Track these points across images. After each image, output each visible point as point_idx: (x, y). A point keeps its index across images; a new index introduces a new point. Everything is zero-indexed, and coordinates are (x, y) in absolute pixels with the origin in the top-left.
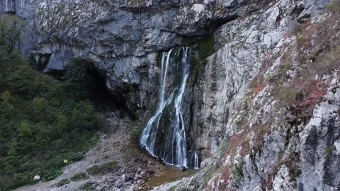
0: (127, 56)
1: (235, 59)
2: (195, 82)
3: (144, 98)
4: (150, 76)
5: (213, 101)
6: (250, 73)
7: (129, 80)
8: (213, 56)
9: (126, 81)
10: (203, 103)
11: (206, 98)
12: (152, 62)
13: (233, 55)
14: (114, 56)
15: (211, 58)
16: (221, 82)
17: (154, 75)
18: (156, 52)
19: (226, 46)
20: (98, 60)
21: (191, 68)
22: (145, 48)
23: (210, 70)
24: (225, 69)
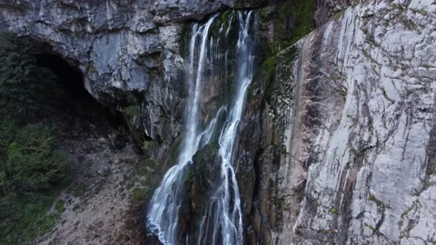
0: (116, 31)
1: (375, 53)
2: (267, 98)
3: (156, 120)
4: (167, 77)
5: (310, 151)
6: (423, 97)
7: (125, 83)
8: (312, 37)
9: (118, 84)
10: (285, 152)
11: (292, 140)
12: (170, 45)
13: (370, 39)
14: (89, 29)
15: (305, 43)
16: (330, 106)
17: (174, 75)
18: (178, 22)
19: (349, 13)
20: (57, 38)
21: (258, 65)
22: (153, 13)
23: (304, 74)
24: (343, 76)
